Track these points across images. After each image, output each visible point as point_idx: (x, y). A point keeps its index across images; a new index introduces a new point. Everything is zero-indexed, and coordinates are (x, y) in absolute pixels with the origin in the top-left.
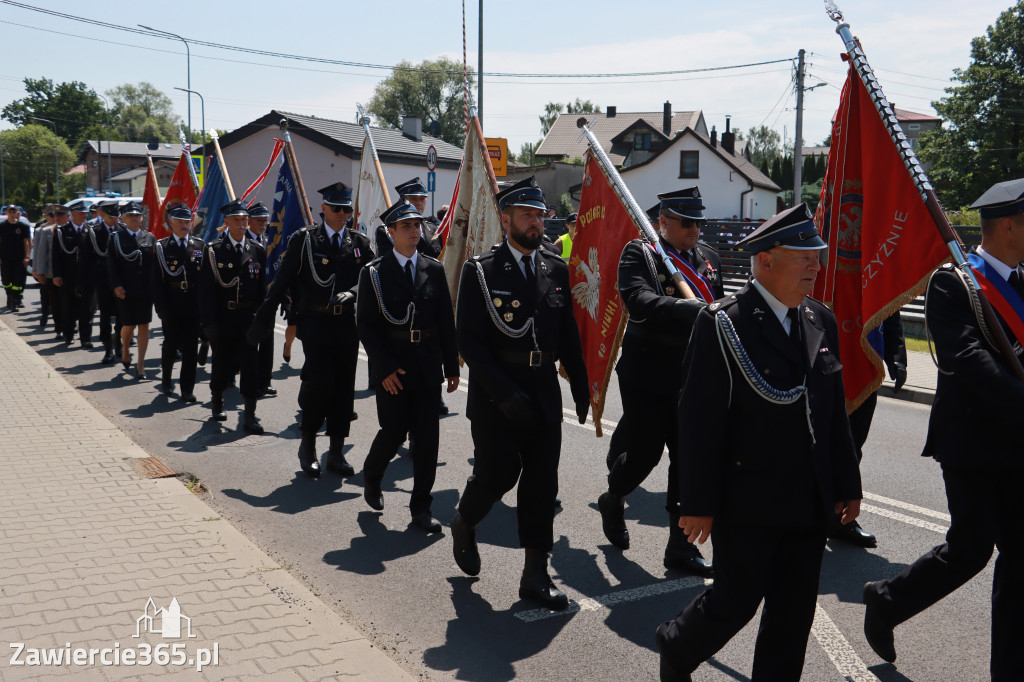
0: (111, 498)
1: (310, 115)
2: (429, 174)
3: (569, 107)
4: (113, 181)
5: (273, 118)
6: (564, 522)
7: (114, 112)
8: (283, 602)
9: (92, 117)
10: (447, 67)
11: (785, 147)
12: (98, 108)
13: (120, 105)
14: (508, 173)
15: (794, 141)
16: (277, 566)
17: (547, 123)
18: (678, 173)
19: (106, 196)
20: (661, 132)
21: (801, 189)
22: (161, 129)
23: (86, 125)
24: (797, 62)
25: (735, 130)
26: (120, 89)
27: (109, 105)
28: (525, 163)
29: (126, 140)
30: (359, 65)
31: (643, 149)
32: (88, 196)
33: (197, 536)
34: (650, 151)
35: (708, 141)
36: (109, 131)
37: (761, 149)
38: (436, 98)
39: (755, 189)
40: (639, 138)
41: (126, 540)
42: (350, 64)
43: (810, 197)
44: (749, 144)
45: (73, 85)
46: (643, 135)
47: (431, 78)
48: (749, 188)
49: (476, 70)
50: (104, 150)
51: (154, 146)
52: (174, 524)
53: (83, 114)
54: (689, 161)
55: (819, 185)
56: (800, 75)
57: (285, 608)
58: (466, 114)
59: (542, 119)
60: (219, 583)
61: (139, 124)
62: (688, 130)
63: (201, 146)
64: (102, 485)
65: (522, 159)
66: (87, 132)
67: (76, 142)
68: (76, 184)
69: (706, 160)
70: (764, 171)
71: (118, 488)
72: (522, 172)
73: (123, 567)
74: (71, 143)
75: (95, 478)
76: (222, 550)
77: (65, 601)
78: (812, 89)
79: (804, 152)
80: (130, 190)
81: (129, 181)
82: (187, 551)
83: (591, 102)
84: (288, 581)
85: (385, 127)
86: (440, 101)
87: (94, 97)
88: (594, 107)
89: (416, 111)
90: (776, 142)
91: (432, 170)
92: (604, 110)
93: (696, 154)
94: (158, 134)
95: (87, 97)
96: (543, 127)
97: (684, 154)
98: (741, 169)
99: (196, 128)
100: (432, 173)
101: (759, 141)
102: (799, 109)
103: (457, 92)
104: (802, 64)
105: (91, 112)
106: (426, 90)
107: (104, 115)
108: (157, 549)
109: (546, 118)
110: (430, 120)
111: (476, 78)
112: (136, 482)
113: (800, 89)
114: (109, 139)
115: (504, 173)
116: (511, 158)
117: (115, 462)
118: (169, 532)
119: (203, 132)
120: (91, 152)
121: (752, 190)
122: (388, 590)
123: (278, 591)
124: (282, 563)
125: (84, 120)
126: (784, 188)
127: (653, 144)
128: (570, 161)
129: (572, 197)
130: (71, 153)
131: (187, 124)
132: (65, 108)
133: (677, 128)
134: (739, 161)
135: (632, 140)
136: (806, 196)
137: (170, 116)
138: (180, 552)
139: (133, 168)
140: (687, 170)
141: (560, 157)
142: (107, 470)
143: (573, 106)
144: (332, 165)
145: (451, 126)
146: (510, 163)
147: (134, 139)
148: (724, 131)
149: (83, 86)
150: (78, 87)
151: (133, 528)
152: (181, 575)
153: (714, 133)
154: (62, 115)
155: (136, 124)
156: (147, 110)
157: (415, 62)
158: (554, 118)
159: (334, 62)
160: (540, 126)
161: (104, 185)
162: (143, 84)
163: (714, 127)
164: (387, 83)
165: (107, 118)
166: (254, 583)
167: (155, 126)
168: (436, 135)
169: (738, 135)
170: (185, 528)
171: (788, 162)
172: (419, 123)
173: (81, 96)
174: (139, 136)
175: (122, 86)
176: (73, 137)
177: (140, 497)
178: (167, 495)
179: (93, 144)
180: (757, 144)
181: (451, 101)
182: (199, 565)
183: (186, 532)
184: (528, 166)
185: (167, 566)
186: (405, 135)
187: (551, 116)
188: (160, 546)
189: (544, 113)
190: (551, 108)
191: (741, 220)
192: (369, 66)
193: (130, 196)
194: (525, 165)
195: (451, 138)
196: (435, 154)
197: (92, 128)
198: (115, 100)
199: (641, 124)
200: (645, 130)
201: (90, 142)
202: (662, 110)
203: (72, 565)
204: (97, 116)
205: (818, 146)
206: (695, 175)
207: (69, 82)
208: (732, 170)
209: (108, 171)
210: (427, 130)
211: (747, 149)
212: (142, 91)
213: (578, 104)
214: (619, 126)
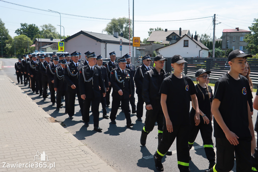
0: (42, 127)
1: (90, 32)
2: (120, 46)
3: (155, 29)
4: (42, 48)
5: (82, 32)
6: (155, 134)
7: (42, 31)
8: (85, 154)
9: (37, 33)
10: (125, 19)
11: (211, 39)
12: (38, 30)
13: (44, 29)
14: (140, 46)
15: (213, 37)
16: (83, 144)
17: (150, 33)
18: (183, 46)
19: (40, 52)
20: (179, 35)
21: (215, 50)
22: (54, 35)
23: (35, 35)
24: (214, 17)
25: (198, 35)
26: (44, 25)
27: (41, 29)
28: (144, 43)
29: (45, 38)
30: (103, 19)
31: (174, 39)
32: (36, 52)
33: (63, 137)
34: (176, 40)
35: (191, 38)
36: (41, 36)
37: (204, 39)
38: (122, 27)
39: (203, 49)
40: (173, 37)
41: (46, 138)
42: (101, 19)
43: (217, 52)
44: (201, 38)
45: (32, 25)
46: (174, 36)
47: (121, 22)
48: (201, 49)
49: (132, 20)
50: (40, 41)
51: (52, 39)
52: (58, 134)
53: (34, 32)
54: (186, 42)
55: (219, 48)
56: (214, 21)
57: (85, 155)
58: (130, 31)
59: (149, 32)
60: (69, 149)
61: (48, 34)
62: (186, 35)
63: (63, 39)
64: (39, 124)
65: (144, 42)
66: (35, 36)
67: (33, 39)
68: (33, 49)
69: (190, 42)
70: (205, 45)
71: (44, 125)
72: (144, 46)
73: (45, 145)
74: (32, 39)
75: (38, 122)
76: (70, 140)
77: (31, 153)
78: (217, 24)
79: (215, 40)
80: (46, 51)
81: (46, 48)
82: (61, 141)
83: (161, 28)
84: (86, 148)
85: (109, 35)
86: (123, 28)
87: (37, 28)
88: (162, 29)
89: (117, 30)
90: (208, 37)
91: (121, 45)
92: (164, 30)
93: (188, 41)
94: (53, 37)
95: (35, 28)
96: (149, 34)
97: (185, 41)
98: (199, 44)
99: (62, 35)
100: (121, 46)
101: (204, 37)
102: (214, 29)
103: (127, 26)
104: (215, 18)
105: (36, 31)
106: (119, 25)
107: (40, 32)
108: (54, 140)
109: (150, 32)
110: (120, 33)
111: (132, 22)
112: (48, 123)
113: (214, 24)
114: (41, 38)
115: (139, 46)
116: (141, 42)
117: (43, 118)
118: (56, 136)
119: (64, 36)
120: (36, 41)
121: (202, 50)
122: (111, 151)
123: (84, 151)
124: (85, 143)
125: (35, 33)
126: (210, 49)
127: (177, 38)
128: (156, 43)
129: (156, 52)
130: (32, 42)
131: (60, 34)
132: (30, 30)
133: (183, 34)
134: (199, 42)
135: (171, 37)
136: (216, 51)
137: (56, 32)
138: (59, 141)
139: (47, 45)
140: (186, 45)
141: (153, 42)
142: (41, 120)
143: (156, 29)
144: (96, 44)
145: (126, 34)
146: (141, 43)
147: (47, 38)
148: (195, 35)
149: (35, 25)
150: (33, 25)
151: (48, 135)
152: (60, 147)
153: (192, 36)
154: (30, 32)
155: (47, 34)
156: (50, 31)
157: (117, 18)
158: (152, 32)
159: (97, 18)
160: (148, 34)
161: (40, 49)
162: (49, 24)
163: (192, 34)
164: (110, 23)
165: (40, 33)
166: (78, 149)
167: (52, 35)
168: (122, 36)
169: (198, 36)
170: (61, 135)
171: (211, 43)
172: (118, 33)
173: (34, 27)
174: (48, 37)
175: (44, 24)
176: (32, 37)
177: (49, 127)
178: (56, 127)
179: (37, 39)
180: (203, 38)
181: (126, 28)
182: (64, 144)
183: (61, 136)
184: (145, 44)
185: (56, 144)
186: (114, 36)
187: (151, 31)
188: (54, 139)
189: (149, 31)
190: (151, 29)
191: (199, 57)
192: (105, 19)
193: (46, 52)
194: (144, 44)
195: (126, 37)
196: (122, 41)
197: (37, 35)
198: (42, 28)
199: (174, 33)
200: (175, 35)
201: (36, 39)
202: (179, 30)
203: (33, 144)
204: (38, 32)
205: (219, 39)
206: (187, 46)
207: (31, 24)
208: (197, 45)
209: (41, 46)
210: (120, 35)
211: (201, 39)
212: (49, 26)
213: (158, 28)
214: (168, 34)
